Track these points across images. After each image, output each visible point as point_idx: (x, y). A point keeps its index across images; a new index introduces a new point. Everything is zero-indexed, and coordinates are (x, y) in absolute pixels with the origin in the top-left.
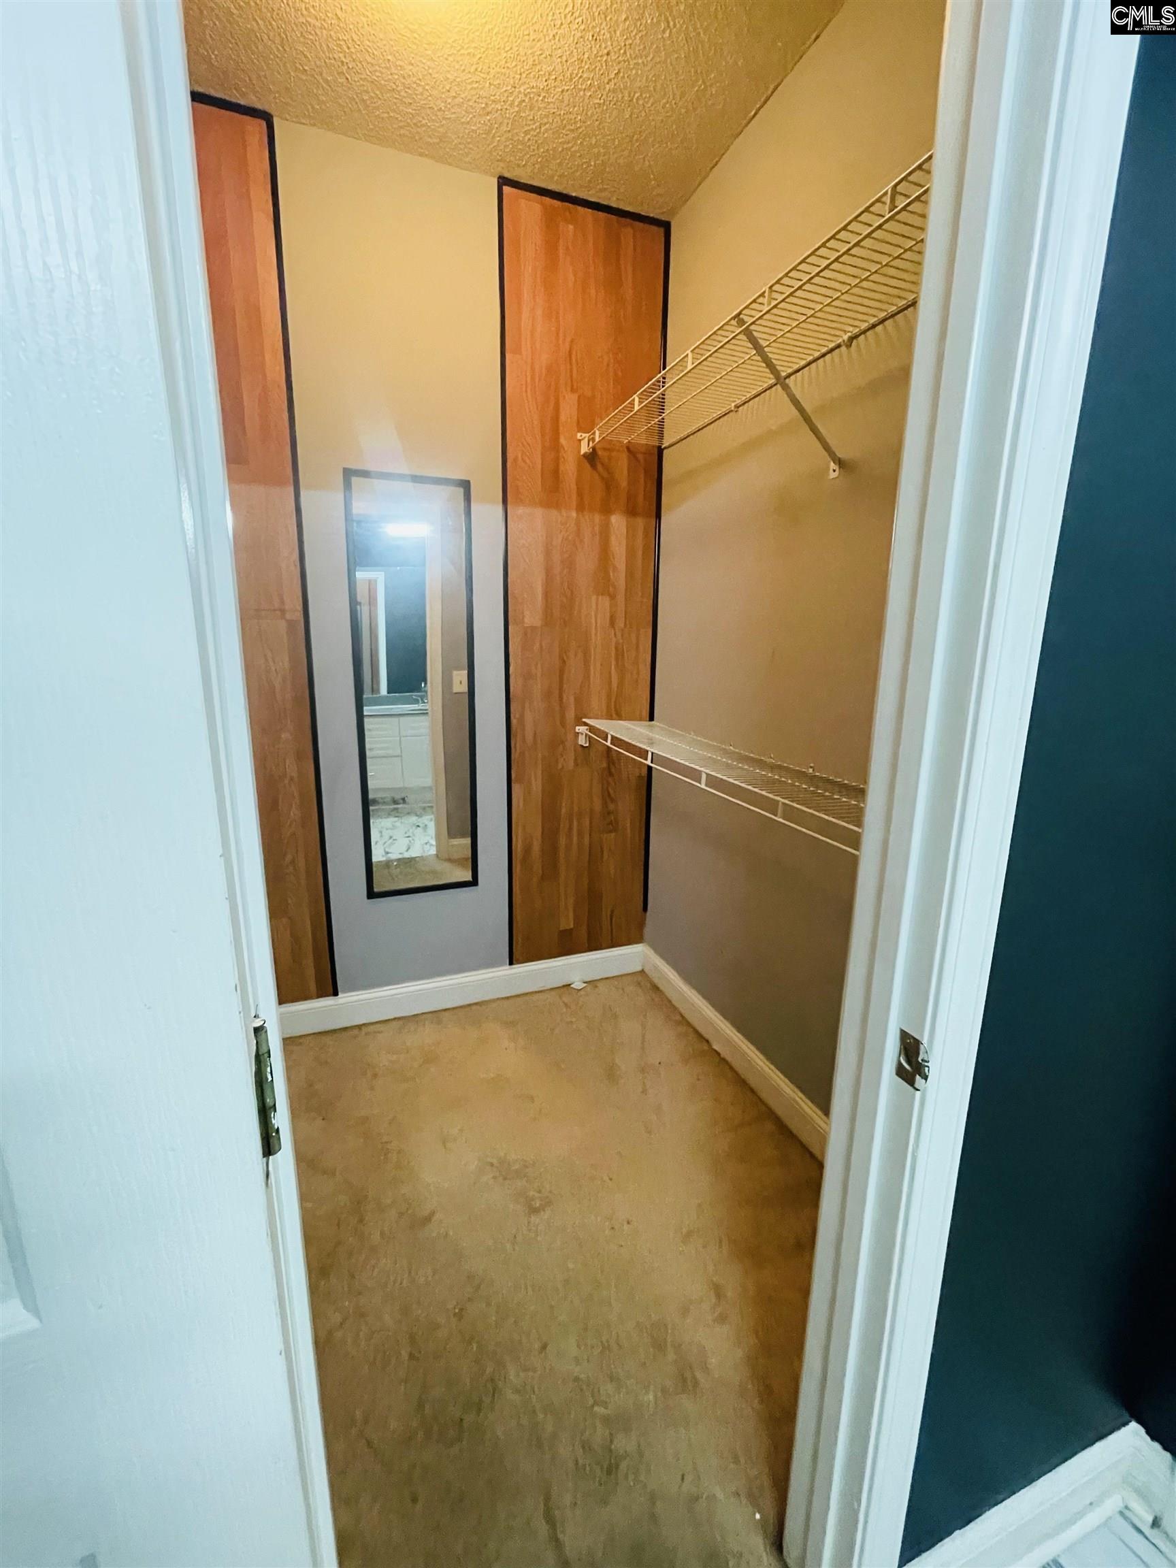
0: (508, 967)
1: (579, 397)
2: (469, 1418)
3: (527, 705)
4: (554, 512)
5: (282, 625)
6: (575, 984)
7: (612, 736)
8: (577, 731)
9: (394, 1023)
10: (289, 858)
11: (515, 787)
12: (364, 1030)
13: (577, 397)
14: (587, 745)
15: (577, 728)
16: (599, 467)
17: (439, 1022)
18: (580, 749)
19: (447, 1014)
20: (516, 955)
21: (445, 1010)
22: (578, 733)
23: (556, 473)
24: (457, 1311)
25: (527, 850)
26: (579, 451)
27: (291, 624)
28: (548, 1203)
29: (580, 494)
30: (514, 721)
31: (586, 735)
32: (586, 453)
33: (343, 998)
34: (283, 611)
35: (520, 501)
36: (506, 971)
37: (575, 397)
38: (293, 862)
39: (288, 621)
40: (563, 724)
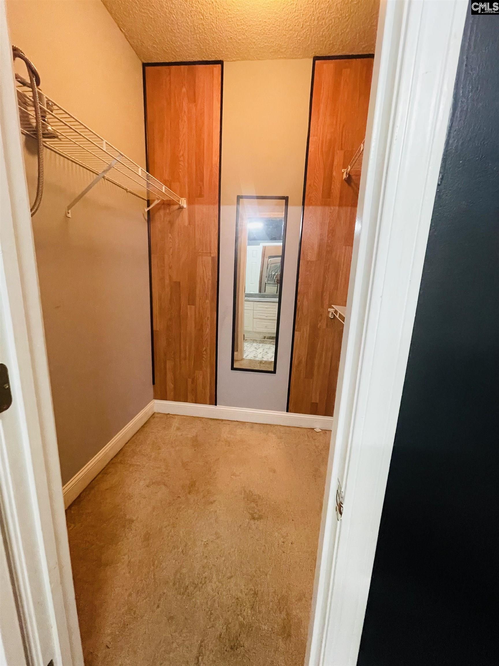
0: (286, 413)
1: (345, 153)
2: (191, 588)
3: (305, 296)
4: (327, 208)
5: (210, 259)
6: (317, 429)
7: (339, 313)
8: (329, 311)
9: (236, 422)
10: (204, 349)
11: (296, 333)
12: (224, 422)
13: (343, 153)
14: (333, 318)
15: (329, 309)
16: (352, 184)
17: (252, 428)
18: (329, 319)
19: (257, 425)
20: (290, 408)
21: (256, 423)
22: (329, 312)
23: (330, 189)
24: (205, 543)
25: (300, 363)
26: (343, 177)
27: (213, 258)
28: (260, 518)
29: (341, 198)
30: (298, 303)
31: (332, 313)
32: (345, 178)
33: (218, 407)
34: (210, 253)
35: (310, 204)
36: (285, 414)
37: (343, 152)
38: (206, 350)
39: (212, 257)
40: (322, 306)
